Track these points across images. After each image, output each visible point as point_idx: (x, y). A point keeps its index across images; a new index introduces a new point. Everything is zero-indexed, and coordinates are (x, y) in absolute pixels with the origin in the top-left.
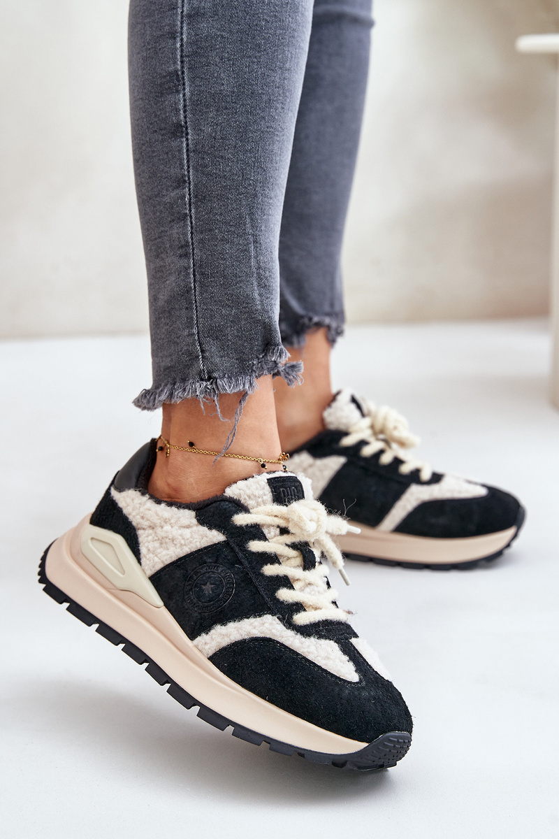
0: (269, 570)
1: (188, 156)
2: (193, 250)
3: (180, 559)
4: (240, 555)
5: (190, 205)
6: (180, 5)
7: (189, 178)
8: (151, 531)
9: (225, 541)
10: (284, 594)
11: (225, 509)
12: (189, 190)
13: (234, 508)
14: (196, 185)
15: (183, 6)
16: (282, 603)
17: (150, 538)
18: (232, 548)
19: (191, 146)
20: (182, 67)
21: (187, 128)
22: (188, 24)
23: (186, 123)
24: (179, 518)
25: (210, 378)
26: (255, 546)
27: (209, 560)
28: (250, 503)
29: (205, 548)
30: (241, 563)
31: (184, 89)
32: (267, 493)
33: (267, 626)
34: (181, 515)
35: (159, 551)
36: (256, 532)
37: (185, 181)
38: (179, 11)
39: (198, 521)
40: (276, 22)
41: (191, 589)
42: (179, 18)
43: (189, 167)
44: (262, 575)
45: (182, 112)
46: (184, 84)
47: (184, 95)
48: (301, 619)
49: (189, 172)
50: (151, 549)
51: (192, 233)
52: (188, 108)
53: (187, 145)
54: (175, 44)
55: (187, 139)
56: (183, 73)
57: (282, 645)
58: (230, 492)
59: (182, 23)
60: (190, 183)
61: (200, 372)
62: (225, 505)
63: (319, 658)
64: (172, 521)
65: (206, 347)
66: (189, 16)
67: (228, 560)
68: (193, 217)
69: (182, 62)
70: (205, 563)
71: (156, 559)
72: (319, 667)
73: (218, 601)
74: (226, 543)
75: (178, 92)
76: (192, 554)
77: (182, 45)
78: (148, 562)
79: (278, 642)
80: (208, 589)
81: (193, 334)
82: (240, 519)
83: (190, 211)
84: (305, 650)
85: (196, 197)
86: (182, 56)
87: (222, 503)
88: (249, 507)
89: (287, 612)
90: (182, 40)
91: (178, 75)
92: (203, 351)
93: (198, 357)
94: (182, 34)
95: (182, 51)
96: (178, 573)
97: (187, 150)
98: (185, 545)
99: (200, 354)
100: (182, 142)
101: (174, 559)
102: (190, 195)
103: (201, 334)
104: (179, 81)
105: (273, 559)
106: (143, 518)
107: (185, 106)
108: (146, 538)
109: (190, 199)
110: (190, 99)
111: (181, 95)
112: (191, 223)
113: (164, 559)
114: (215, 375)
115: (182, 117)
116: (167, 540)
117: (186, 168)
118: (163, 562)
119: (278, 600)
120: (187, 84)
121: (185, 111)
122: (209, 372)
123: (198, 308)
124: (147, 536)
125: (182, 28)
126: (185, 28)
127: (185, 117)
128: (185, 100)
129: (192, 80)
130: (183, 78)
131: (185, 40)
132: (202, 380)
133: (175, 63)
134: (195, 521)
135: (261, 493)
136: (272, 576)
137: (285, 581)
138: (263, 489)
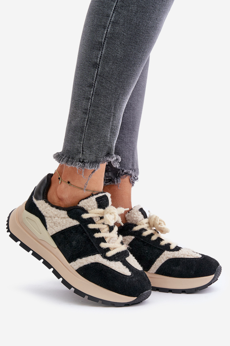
0: (97, 235)
1: (96, 76)
2: (89, 112)
3: (62, 230)
4: (85, 230)
5: (92, 95)
6: (111, 16)
7: (95, 85)
8: (50, 219)
9: (79, 224)
10: (103, 245)
11: (79, 212)
12: (94, 89)
13: (82, 212)
14: (97, 89)
15: (112, 17)
16: (102, 248)
17: (50, 221)
18: (82, 227)
19: (99, 73)
20: (104, 41)
21: (99, 65)
22: (112, 25)
23: (99, 63)
24: (61, 214)
25: (83, 162)
26: (91, 226)
27: (73, 232)
28: (89, 209)
29: (72, 227)
30: (85, 233)
31: (102, 50)
32: (96, 204)
33: (97, 258)
34: (61, 213)
35: (54, 227)
36: (91, 221)
37: (93, 85)
38: (110, 18)
39: (68, 215)
40: (147, 34)
41: (68, 243)
42: (109, 21)
43: (96, 81)
44: (94, 237)
45: (99, 58)
46: (103, 48)
47: (102, 52)
48: (109, 254)
49: (95, 82)
50: (51, 226)
51: (90, 106)
52: (102, 58)
53: (97, 72)
54: (104, 31)
55: (98, 70)
56: (104, 43)
57: (103, 265)
58: (82, 204)
59: (109, 24)
60: (94, 87)
61: (80, 158)
62: (78, 210)
63: (117, 268)
64: (58, 215)
65: (84, 150)
66: (113, 22)
67: (81, 232)
68: (93, 100)
69: (105, 39)
70: (72, 233)
71: (53, 230)
72: (117, 272)
73: (78, 249)
74: (79, 225)
75: (100, 50)
76: (67, 229)
77: (107, 33)
78: (50, 231)
79: (101, 264)
80: (74, 243)
81: (81, 143)
82: (85, 216)
83: (92, 97)
84: (111, 266)
85: (96, 93)
89: (103, 252)
90: (107, 30)
91: (102, 44)
92: (83, 151)
93: (80, 152)
94: (108, 28)
95: (106, 35)
96: (62, 236)
97: (97, 74)
98: (64, 225)
99: (82, 152)
100: (96, 70)
101: (60, 230)
102: (93, 91)
103: (84, 145)
104: (101, 46)
105: (98, 231)
106: (47, 213)
107: (101, 57)
108: (48, 221)
109: (93, 93)
110: (104, 55)
111: (101, 52)
112: (91, 102)
113: (56, 230)
114: (85, 161)
115: (98, 61)
116: (57, 223)
117: (94, 80)
118: (56, 231)
119: (100, 247)
120: (104, 48)
121: (100, 59)
122: (83, 159)
123: (85, 134)
124: (49, 220)
125: (109, 26)
126: (110, 27)
127: (100, 61)
128: (101, 54)
129: (107, 48)
130: (103, 46)
131: (109, 31)
132: (80, 161)
133: (102, 39)
134: (67, 216)
135: (93, 204)
136: (98, 238)
137: (103, 240)
138: (94, 203)
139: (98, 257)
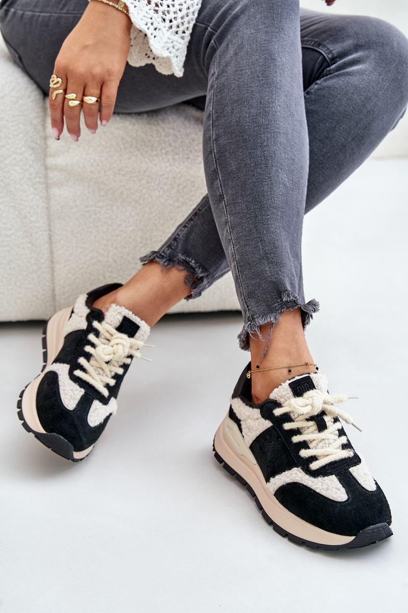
0: (296, 439)
3: (257, 437)
4: (280, 433)
5: (229, 233)
7: (228, 220)
8: (244, 422)
9: (272, 426)
10: (304, 453)
11: (270, 407)
12: (228, 225)
13: (273, 406)
14: (231, 223)
16: (303, 458)
17: (245, 426)
18: (276, 430)
20: (217, 166)
23: (223, 193)
24: (254, 414)
26: (287, 426)
27: (268, 437)
28: (281, 400)
29: (265, 431)
30: (281, 438)
31: (219, 176)
32: (289, 392)
33: (295, 475)
35: (249, 434)
36: (287, 418)
37: (227, 222)
41: (263, 455)
44: (292, 442)
47: (219, 179)
48: (314, 466)
49: (227, 217)
52: (222, 185)
53: (225, 204)
54: (212, 155)
56: (217, 168)
57: (303, 485)
58: (273, 396)
59: (213, 144)
61: (248, 318)
62: (269, 405)
63: (323, 491)
64: (251, 417)
65: (249, 304)
66: (216, 140)
67: (275, 436)
72: (323, 496)
73: (272, 462)
74: (273, 428)
75: (217, 179)
76: (261, 434)
77: (215, 155)
78: (246, 440)
79: (300, 484)
80: (269, 454)
81: (243, 299)
82: (278, 412)
84: (315, 487)
85: (232, 228)
86: (216, 161)
87: (268, 404)
88: (282, 403)
89: (305, 464)
92: (248, 306)
95: (215, 158)
98: (257, 430)
99: (247, 308)
101: (255, 438)
102: (229, 228)
103: (246, 298)
104: (216, 173)
105: (298, 432)
106: (240, 415)
107: (221, 185)
108: (243, 427)
109: (229, 230)
110: (222, 180)
112: (233, 243)
114: (255, 317)
116: (250, 428)
118: (251, 440)
119: (300, 457)
120: (219, 173)
121: (221, 187)
122: (252, 317)
123: (242, 285)
126: (215, 146)
127: (222, 190)
128: (220, 182)
130: (218, 171)
131: (215, 152)
132: (249, 321)
134: (260, 416)
135: (286, 393)
136: (296, 443)
137: (305, 445)
138: (287, 390)
139: (296, 472)
